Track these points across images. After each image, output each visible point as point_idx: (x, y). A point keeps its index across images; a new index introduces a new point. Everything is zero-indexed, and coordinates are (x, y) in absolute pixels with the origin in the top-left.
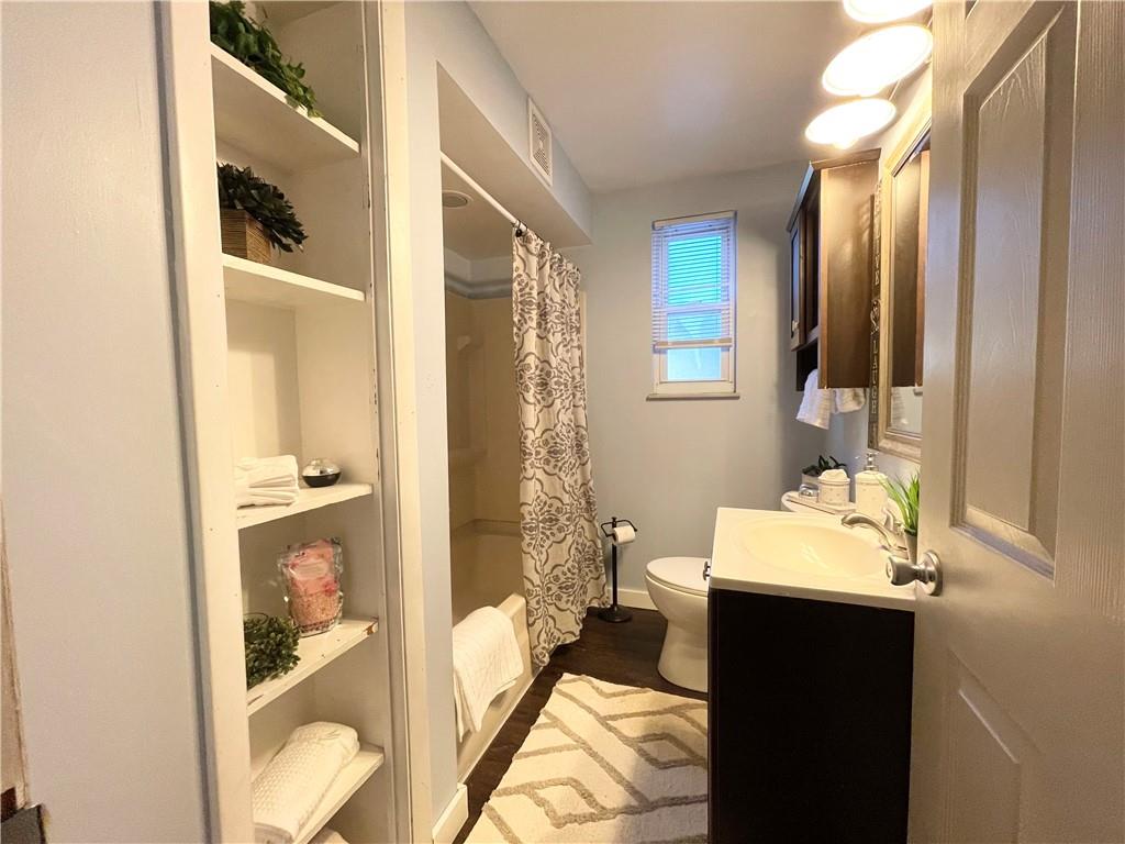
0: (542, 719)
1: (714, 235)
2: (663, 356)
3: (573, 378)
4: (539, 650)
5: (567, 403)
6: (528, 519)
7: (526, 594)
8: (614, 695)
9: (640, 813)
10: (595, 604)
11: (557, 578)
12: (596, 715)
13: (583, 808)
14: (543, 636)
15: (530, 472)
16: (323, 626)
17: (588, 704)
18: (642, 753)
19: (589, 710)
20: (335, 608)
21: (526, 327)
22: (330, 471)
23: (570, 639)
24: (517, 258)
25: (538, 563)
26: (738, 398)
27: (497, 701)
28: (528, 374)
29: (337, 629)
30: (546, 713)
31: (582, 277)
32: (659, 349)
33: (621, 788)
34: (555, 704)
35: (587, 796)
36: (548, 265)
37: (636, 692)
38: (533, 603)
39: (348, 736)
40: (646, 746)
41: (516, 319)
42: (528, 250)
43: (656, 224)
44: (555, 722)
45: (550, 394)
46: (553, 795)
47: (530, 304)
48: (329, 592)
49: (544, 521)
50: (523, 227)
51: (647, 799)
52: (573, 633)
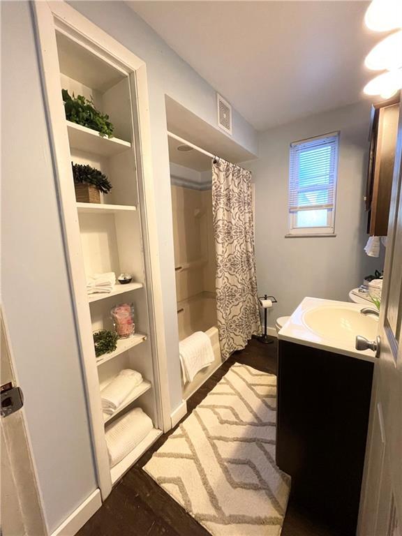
0: (222, 381)
1: (327, 146)
2: (294, 214)
3: (245, 228)
4: (224, 352)
5: (241, 241)
6: (219, 295)
7: (219, 327)
8: (256, 375)
9: (257, 426)
10: (255, 334)
11: (234, 321)
12: (247, 382)
13: (233, 419)
14: (226, 346)
15: (220, 274)
16: (127, 336)
17: (244, 377)
18: (264, 402)
19: (244, 380)
20: (132, 330)
21: (218, 207)
22: (128, 278)
23: (240, 348)
24: (214, 174)
25: (224, 315)
26: (335, 236)
27: (204, 370)
28: (218, 230)
29: (132, 337)
30: (225, 378)
31: (253, 176)
32: (293, 211)
33: (251, 415)
34: (229, 375)
35: (236, 415)
36: (231, 175)
37: (268, 376)
38: (221, 331)
39: (138, 376)
40: (266, 399)
41: (214, 204)
42: (220, 170)
43: (293, 145)
44: (228, 382)
45: (232, 237)
46: (222, 412)
47: (220, 196)
48: (129, 323)
49: (229, 296)
50: (217, 158)
51: (261, 421)
52: (242, 346)
